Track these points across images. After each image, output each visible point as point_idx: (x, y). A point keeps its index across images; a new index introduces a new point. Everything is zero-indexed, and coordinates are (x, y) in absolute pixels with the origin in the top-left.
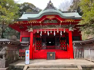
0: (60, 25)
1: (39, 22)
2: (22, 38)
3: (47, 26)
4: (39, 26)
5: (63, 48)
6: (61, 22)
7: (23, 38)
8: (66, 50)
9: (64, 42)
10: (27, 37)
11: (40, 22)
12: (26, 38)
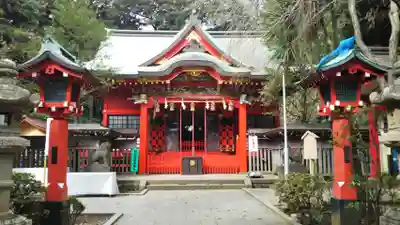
0: (219, 89)
1: (165, 82)
2: (108, 116)
5: (227, 146)
6: (220, 82)
7: (111, 117)
8: (234, 153)
9: (231, 130)
10: (122, 116)
11: (168, 82)
12: (120, 118)
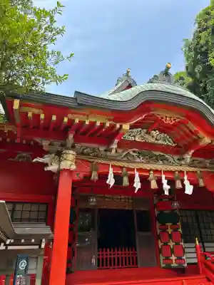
1: (121, 126)
3: (134, 152)
4: (102, 149)
5: (173, 258)
9: (175, 230)
